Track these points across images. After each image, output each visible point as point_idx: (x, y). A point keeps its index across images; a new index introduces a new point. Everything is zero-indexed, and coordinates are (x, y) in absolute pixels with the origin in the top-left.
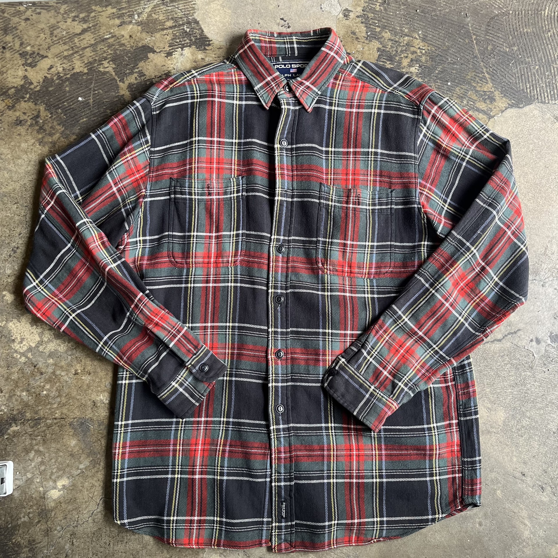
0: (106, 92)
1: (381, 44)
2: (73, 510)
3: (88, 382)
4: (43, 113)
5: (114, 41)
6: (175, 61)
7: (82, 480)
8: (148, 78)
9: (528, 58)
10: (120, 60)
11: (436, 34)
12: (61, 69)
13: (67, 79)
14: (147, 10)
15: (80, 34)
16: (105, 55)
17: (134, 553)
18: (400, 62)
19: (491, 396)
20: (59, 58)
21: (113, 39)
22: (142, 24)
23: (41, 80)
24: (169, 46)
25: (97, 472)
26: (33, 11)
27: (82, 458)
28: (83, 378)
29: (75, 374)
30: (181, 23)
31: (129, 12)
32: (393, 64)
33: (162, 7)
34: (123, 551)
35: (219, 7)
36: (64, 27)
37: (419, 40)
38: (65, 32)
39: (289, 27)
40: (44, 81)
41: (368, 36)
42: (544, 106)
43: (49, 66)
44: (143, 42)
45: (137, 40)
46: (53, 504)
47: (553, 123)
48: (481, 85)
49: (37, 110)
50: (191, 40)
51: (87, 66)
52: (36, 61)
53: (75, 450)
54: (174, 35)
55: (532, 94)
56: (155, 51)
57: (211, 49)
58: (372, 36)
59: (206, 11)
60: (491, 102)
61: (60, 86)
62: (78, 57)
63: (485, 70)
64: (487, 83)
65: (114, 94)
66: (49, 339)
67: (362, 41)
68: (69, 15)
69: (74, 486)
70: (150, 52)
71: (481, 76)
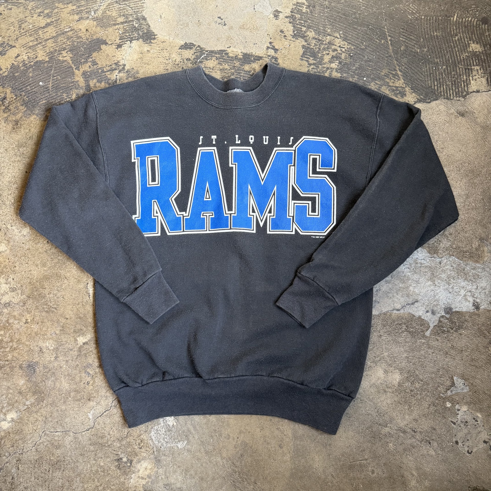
0: (63, 78)
1: (306, 41)
2: (20, 439)
3: (36, 331)
4: (10, 95)
5: (73, 34)
6: (124, 52)
7: (28, 415)
8: (100, 66)
9: (437, 58)
10: (77, 51)
11: (355, 34)
12: (26, 58)
13: (31, 66)
14: (102, 8)
15: (44, 28)
16: (64, 46)
17: (69, 479)
18: (322, 59)
19: (388, 359)
20: (25, 48)
21: (72, 32)
22: (98, 19)
23: (9, 67)
24: (120, 39)
25: (40, 408)
26: (5, 7)
27: (29, 396)
28: (32, 326)
29: (25, 323)
30: (131, 19)
31: (87, 9)
32: (316, 60)
33: (115, 5)
34: (60, 477)
35: (164, 6)
36: (31, 21)
37: (340, 40)
38: (31, 25)
39: (225, 25)
40: (11, 68)
41: (295, 34)
42: (449, 102)
43: (16, 56)
44: (97, 35)
45: (93, 33)
46: (3, 434)
47: (456, 117)
48: (393, 81)
49: (5, 93)
50: (139, 34)
51: (49, 55)
52: (6, 50)
53: (23, 389)
54: (125, 29)
55: (439, 90)
56: (107, 43)
57: (156, 43)
58: (298, 34)
59: (153, 9)
60: (402, 97)
61: (24, 73)
62: (42, 47)
63: (397, 67)
64: (399, 80)
65: (70, 80)
66: (5, 291)
67: (289, 39)
68: (35, 11)
69: (21, 418)
70: (102, 44)
71: (394, 73)
